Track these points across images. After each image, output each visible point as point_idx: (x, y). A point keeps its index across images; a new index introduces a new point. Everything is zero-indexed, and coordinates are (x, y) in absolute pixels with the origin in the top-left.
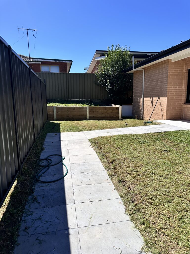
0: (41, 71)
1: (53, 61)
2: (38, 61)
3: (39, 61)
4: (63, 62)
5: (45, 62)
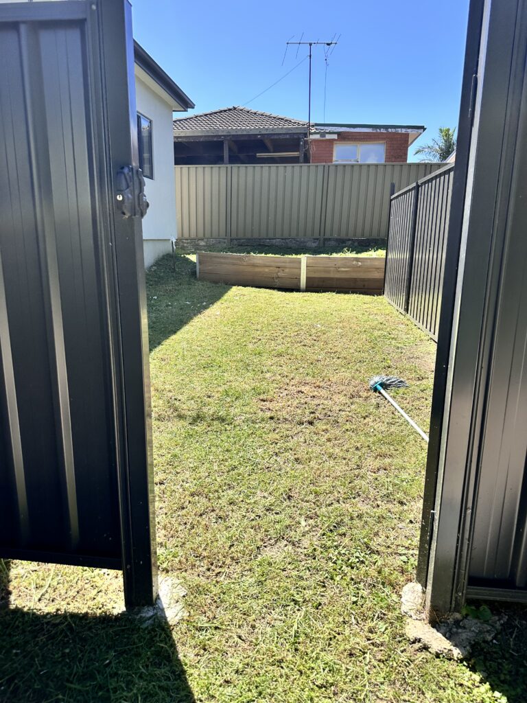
0: (334, 159)
1: (369, 130)
2: (329, 133)
3: (334, 133)
4: (399, 130)
5: (348, 132)
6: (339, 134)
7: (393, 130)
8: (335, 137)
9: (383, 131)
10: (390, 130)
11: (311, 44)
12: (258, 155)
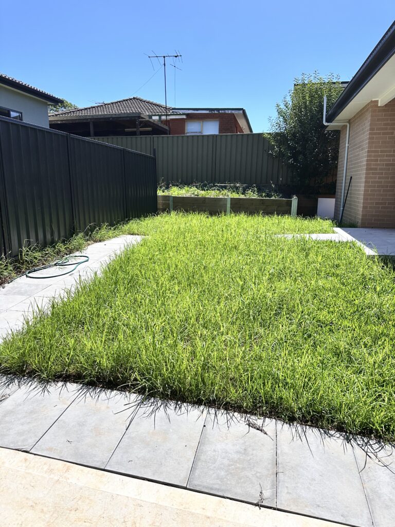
0: (186, 131)
1: (207, 112)
2: (180, 114)
3: (184, 114)
4: (227, 111)
5: (194, 114)
6: (187, 115)
7: (223, 112)
8: (184, 117)
9: (216, 112)
10: (221, 112)
11: (164, 57)
12: (126, 130)
